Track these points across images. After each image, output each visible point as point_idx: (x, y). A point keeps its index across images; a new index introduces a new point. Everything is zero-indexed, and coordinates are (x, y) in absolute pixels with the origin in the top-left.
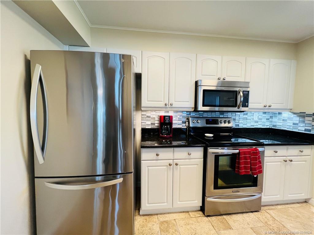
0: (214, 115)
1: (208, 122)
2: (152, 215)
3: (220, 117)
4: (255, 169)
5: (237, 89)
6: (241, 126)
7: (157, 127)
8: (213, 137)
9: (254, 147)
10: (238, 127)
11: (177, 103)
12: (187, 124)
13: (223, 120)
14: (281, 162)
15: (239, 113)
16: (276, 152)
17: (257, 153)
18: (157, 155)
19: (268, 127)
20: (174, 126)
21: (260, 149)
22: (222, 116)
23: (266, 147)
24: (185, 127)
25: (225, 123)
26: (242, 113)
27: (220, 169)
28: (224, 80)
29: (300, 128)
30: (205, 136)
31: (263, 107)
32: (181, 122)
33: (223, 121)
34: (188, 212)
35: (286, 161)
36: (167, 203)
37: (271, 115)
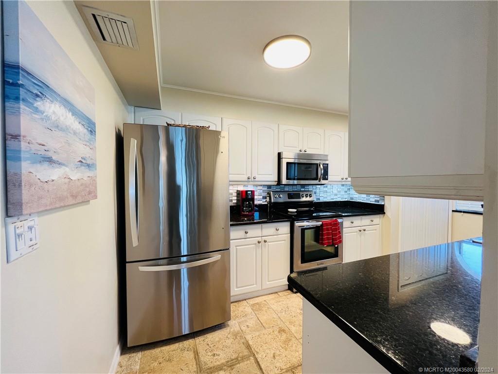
0: (295, 189)
1: (290, 196)
2: (240, 301)
3: (301, 191)
4: (336, 239)
5: (318, 162)
6: (322, 200)
7: (235, 205)
8: (296, 212)
9: (334, 219)
10: (319, 201)
11: (260, 176)
12: (268, 199)
13: (305, 193)
14: (356, 232)
15: (319, 186)
16: (353, 223)
17: (337, 224)
18: (246, 233)
19: (346, 200)
20: (256, 202)
21: (340, 220)
22: (304, 190)
23: (345, 219)
24: (266, 203)
25: (306, 197)
26: (323, 186)
27: (306, 250)
28: (305, 151)
29: (371, 200)
30: (289, 212)
31: (340, 180)
32: (262, 197)
33: (304, 195)
34: (277, 293)
35: (360, 231)
36: (256, 284)
37: (348, 187)
